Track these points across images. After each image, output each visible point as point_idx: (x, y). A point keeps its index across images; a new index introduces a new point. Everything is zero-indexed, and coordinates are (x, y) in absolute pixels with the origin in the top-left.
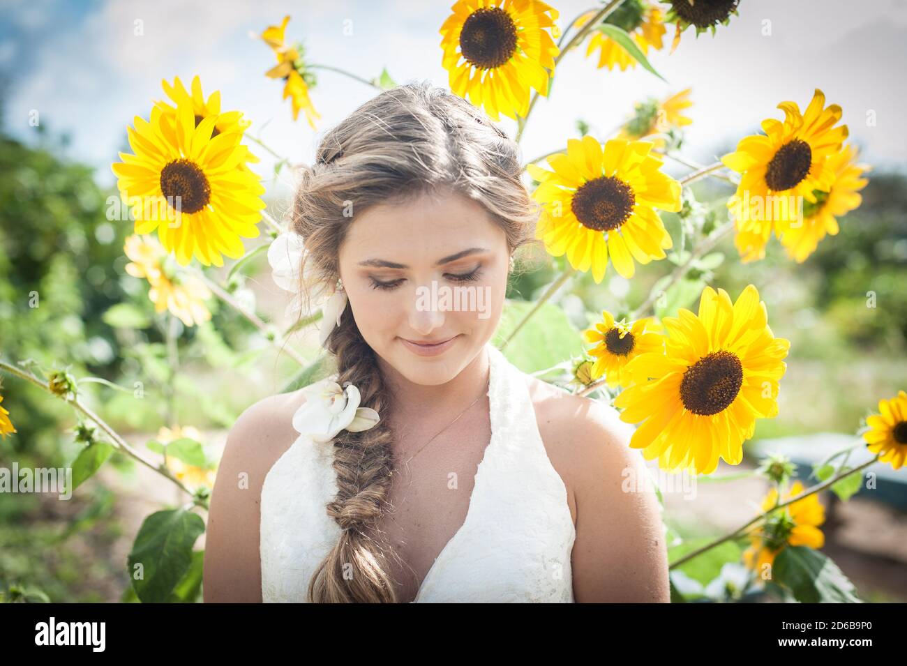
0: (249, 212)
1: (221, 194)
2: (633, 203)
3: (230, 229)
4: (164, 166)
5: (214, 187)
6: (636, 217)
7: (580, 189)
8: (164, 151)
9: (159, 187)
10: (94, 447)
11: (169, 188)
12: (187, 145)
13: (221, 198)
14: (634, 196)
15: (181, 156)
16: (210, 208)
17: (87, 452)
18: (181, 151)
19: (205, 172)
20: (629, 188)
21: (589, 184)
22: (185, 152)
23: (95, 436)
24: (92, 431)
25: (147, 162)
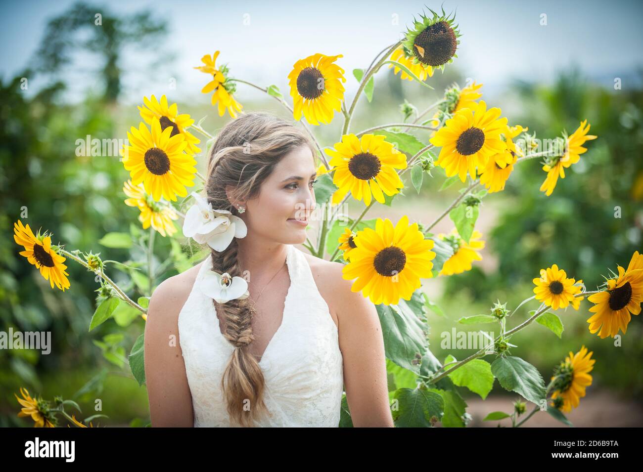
0: (188, 173)
1: (175, 165)
2: (380, 165)
3: (179, 182)
4: (146, 151)
5: (171, 161)
6: (382, 172)
7: (352, 159)
8: (146, 144)
9: (144, 162)
10: (110, 300)
11: (149, 163)
12: (158, 141)
13: (175, 167)
14: (380, 162)
15: (155, 146)
16: (170, 172)
17: (106, 302)
18: (155, 144)
19: (167, 154)
20: (376, 158)
21: (356, 157)
22: (156, 144)
23: (111, 293)
24: (110, 290)
25: (139, 150)
